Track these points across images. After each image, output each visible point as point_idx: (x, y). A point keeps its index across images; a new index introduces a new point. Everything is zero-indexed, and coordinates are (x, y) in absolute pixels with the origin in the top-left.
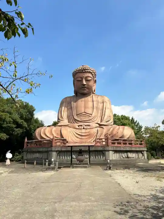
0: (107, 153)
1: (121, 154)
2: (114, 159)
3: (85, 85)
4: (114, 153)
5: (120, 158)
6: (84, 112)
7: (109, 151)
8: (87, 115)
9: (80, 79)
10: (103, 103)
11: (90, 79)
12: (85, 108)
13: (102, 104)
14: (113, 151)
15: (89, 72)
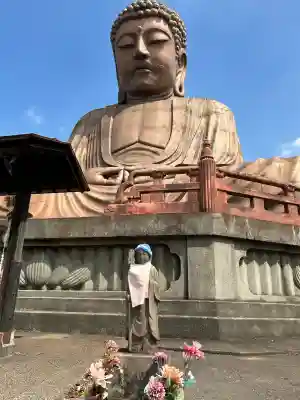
0: (195, 253)
1: (288, 269)
2: (245, 295)
3: (145, 56)
4: (247, 260)
5: (286, 292)
6: (139, 142)
7: (208, 239)
8: (148, 150)
9: (128, 40)
10: (207, 115)
11: (161, 36)
12: (143, 127)
13: (204, 120)
14: (237, 242)
15: (160, 16)
